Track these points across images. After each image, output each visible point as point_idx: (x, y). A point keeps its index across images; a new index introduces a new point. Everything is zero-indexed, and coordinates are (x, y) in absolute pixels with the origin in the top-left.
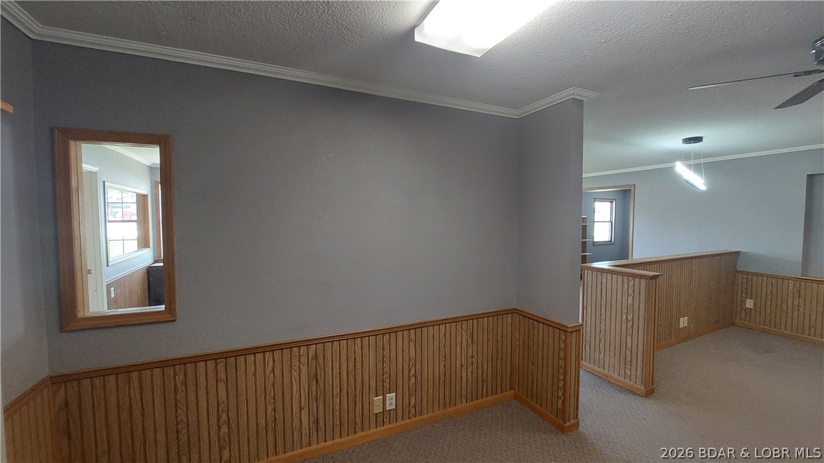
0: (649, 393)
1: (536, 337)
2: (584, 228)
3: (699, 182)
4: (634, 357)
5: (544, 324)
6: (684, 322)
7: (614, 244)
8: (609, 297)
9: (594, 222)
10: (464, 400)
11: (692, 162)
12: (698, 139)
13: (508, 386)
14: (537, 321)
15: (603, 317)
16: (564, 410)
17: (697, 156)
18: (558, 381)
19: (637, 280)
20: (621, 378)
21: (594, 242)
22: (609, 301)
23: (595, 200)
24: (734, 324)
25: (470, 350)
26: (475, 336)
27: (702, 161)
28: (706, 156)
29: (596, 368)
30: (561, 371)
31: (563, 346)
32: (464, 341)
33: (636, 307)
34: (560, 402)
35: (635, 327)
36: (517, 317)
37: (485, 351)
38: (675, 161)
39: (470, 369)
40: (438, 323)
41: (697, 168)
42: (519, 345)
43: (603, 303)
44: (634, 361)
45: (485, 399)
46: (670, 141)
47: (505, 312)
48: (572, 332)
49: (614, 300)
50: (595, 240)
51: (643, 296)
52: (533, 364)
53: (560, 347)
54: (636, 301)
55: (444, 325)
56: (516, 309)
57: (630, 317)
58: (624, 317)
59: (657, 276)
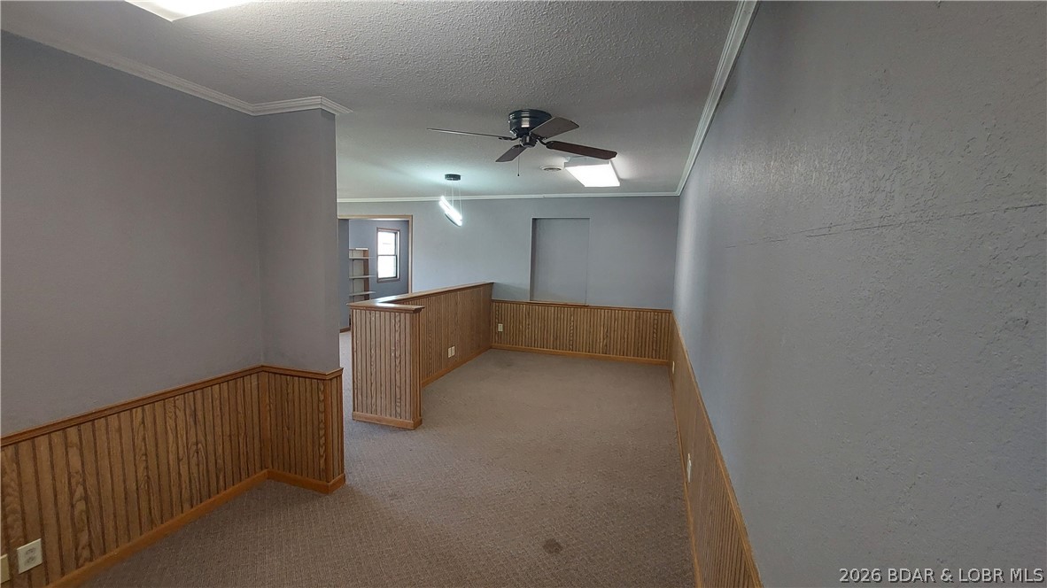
0: (418, 424)
1: (291, 396)
2: (366, 263)
3: (457, 217)
4: (403, 392)
5: (299, 377)
6: (451, 352)
7: (399, 280)
8: (378, 335)
9: (377, 256)
10: (186, 506)
11: (453, 198)
12: (456, 177)
13: (258, 465)
14: (291, 375)
15: (373, 359)
16: (326, 470)
17: (456, 192)
18: (319, 438)
19: (402, 315)
20: (393, 418)
21: (378, 279)
22: (378, 340)
23: (378, 230)
24: (491, 348)
25: (192, 432)
26: (200, 414)
27: (460, 198)
28: (464, 193)
29: (369, 415)
30: (322, 425)
31: (322, 398)
32: (181, 424)
33: (403, 342)
34: (322, 461)
35: (403, 363)
36: (264, 376)
37: (218, 429)
38: (439, 194)
39: (194, 461)
40: (129, 407)
41: (457, 204)
42: (270, 410)
43: (373, 343)
44: (403, 398)
45: (223, 493)
46: (432, 174)
47: (248, 373)
48: (331, 379)
49: (383, 338)
50: (380, 277)
51: (408, 330)
52: (289, 429)
53: (319, 400)
54: (403, 336)
55: (139, 409)
56: (262, 366)
57: (398, 354)
58: (393, 354)
59: (420, 309)
